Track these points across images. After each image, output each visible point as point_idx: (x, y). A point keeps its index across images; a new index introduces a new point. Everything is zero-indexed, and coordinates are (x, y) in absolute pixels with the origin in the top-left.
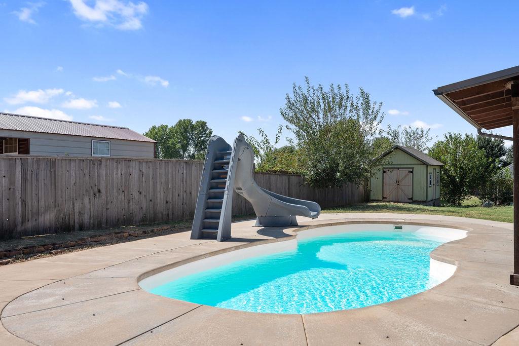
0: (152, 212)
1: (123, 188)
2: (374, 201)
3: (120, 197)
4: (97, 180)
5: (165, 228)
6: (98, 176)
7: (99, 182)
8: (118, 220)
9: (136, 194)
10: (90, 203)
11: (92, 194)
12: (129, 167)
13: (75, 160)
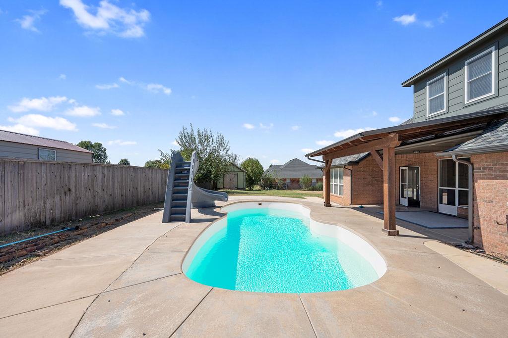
0: (112, 204)
1: (90, 186)
2: (219, 189)
3: (87, 194)
4: (67, 181)
5: (129, 215)
6: (68, 177)
7: (69, 182)
8: (86, 212)
9: (99, 191)
10: (61, 200)
11: (63, 193)
12: (94, 170)
13: (46, 164)
